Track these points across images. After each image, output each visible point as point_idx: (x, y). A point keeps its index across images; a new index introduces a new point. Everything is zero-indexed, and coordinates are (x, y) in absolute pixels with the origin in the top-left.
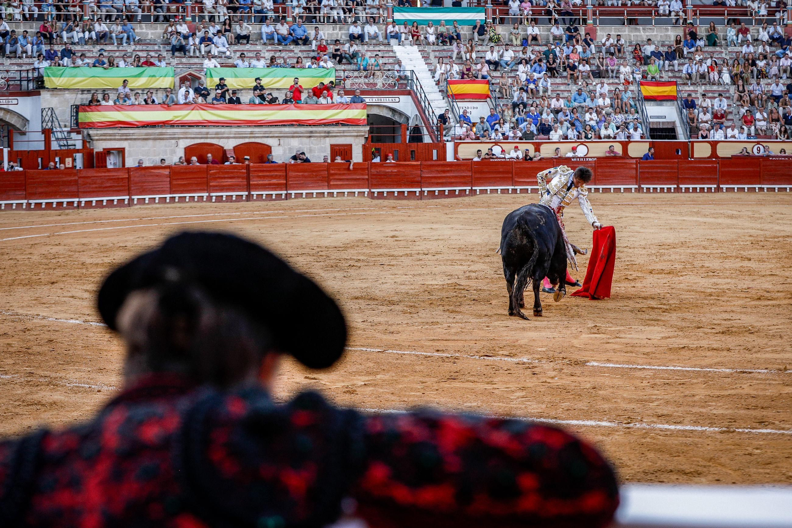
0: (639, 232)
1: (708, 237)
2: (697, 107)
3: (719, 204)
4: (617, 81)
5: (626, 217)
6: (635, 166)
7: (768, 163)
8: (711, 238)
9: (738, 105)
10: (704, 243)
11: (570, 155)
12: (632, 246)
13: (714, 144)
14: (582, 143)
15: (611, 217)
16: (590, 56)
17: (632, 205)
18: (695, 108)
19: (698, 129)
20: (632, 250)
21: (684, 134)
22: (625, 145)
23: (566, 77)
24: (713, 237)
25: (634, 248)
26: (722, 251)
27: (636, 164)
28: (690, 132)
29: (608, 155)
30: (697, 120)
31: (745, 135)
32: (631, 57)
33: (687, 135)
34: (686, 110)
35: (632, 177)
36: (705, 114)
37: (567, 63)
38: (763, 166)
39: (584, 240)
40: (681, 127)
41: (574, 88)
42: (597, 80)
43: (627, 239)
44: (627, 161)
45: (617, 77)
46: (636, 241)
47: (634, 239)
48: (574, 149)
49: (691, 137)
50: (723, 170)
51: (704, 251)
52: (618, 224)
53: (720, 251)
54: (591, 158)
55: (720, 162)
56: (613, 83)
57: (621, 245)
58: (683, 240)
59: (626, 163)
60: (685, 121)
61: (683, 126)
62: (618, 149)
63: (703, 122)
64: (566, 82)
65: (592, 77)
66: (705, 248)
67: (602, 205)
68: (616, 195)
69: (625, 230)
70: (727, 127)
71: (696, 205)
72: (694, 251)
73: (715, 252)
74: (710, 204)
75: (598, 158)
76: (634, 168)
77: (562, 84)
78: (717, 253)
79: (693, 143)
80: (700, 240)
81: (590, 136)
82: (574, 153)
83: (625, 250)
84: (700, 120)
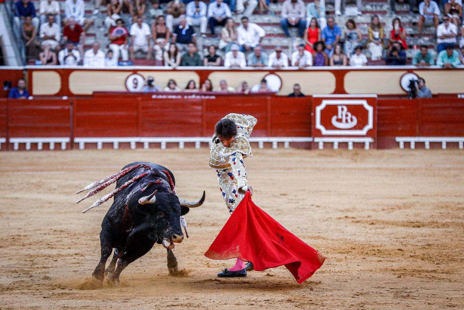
1: (55, 227)
2: (38, 14)
3: (73, 170)
7: (150, 104)
8: (59, 228)
9: (103, 12)
10: (48, 237)
13: (65, 74)
18: (35, 16)
19: (39, 49)
21: (16, 57)
24: (63, 227)
26: (77, 251)
28: (27, 54)
30: (38, 34)
31: (115, 60)
33: (22, 59)
34: (20, 19)
36: (51, 25)
38: (143, 108)
40: (12, 45)
49: (27, 62)
50: (79, 114)
51: (48, 252)
53: (72, 251)
55: (75, 103)
58: (15, 232)
60: (18, 36)
61: (14, 44)
63: (47, 38)
66: (50, 246)
70: (87, 47)
71: (37, 171)
72: (31, 252)
73: (64, 252)
74: (58, 170)
78: (69, 255)
79: (31, 71)
80: (43, 232)
84: (42, 36)
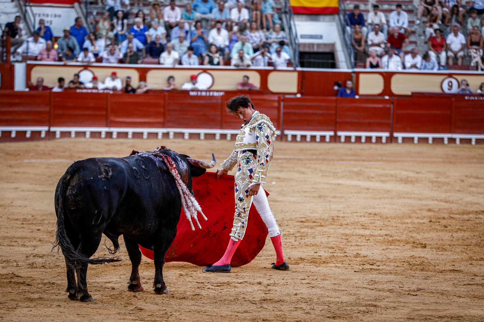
0: (276, 201)
1: (369, 211)
2: (366, 24)
3: (390, 161)
6: (276, 104)
7: (463, 104)
8: (374, 211)
10: (363, 219)
11: (188, 86)
13: (388, 77)
14: (205, 71)
18: (364, 26)
19: (366, 54)
21: (346, 62)
22: (264, 75)
24: (377, 211)
26: (387, 232)
27: (279, 101)
28: (356, 59)
29: (240, 88)
30: (366, 42)
33: (351, 63)
34: (351, 28)
36: (377, 34)
38: (456, 108)
40: (343, 51)
44: (266, 97)
48: (194, 79)
49: (355, 65)
50: (399, 112)
51: (362, 232)
53: (383, 232)
54: (217, 91)
55: (395, 102)
58: (334, 214)
59: (264, 100)
60: (349, 42)
61: (345, 50)
62: (255, 81)
66: (364, 227)
70: (406, 53)
71: (359, 161)
72: (347, 232)
74: (377, 161)
75: (227, 92)
76: (275, 107)
78: (380, 235)
79: (358, 73)
80: (359, 214)
81: (216, 61)
82: (194, 84)
84: (370, 43)
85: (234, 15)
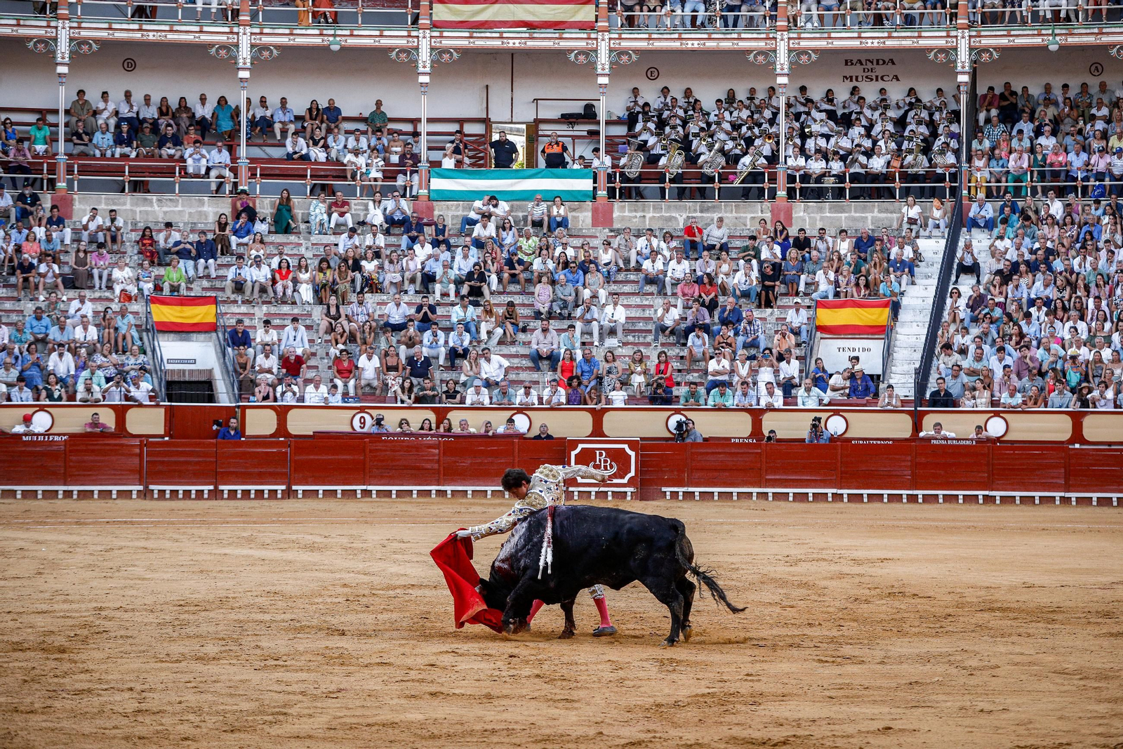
0: (144, 579)
1: (267, 589)
2: (253, 344)
3: (289, 523)
4: (108, 294)
5: (120, 549)
6: (137, 451)
7: (379, 446)
8: (273, 589)
9: (326, 341)
10: (259, 600)
11: (19, 429)
12: (131, 607)
13: (282, 412)
14: (42, 408)
15: (92, 548)
16: (59, 248)
17: (132, 523)
18: (250, 346)
19: (254, 383)
20: (130, 614)
21: (228, 393)
22: (120, 412)
23: (14, 286)
24: (278, 588)
25: (133, 610)
26: (293, 616)
27: (141, 447)
28: (240, 389)
29: (89, 430)
30: (253, 367)
31: (339, 396)
32: (136, 252)
33: (234, 395)
34: (233, 349)
35: (132, 471)
36: (267, 357)
37: (16, 262)
38: (371, 451)
39: (42, 595)
40: (224, 380)
41: (29, 307)
42: (72, 293)
43: (121, 592)
44: (124, 441)
45: (110, 288)
46: (136, 597)
47: (134, 592)
48: (27, 420)
49: (240, 398)
50: (297, 458)
51: (260, 617)
52: (105, 563)
53: (288, 616)
54: (59, 435)
55: (293, 444)
56: (100, 299)
57: (111, 605)
58: (223, 594)
59: (122, 445)
60: (231, 368)
61: (226, 377)
62: (108, 419)
63: (262, 371)
64: (15, 294)
65: (61, 286)
66: (262, 610)
67: (77, 523)
68: (102, 504)
69: (117, 574)
70: (308, 382)
71: (248, 523)
72: (241, 617)
73: (279, 617)
74: (273, 522)
75: (72, 436)
76: (136, 455)
77: (8, 299)
78: (284, 621)
79: (244, 408)
80: (255, 594)
81: (56, 394)
82: (28, 427)
83: (118, 614)
84: (257, 368)
85: (79, 334)
